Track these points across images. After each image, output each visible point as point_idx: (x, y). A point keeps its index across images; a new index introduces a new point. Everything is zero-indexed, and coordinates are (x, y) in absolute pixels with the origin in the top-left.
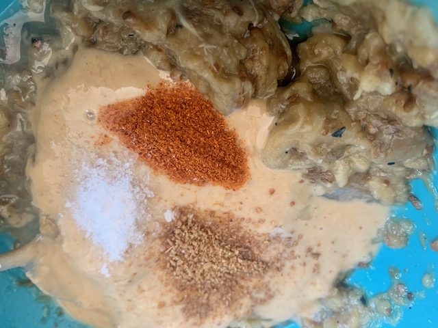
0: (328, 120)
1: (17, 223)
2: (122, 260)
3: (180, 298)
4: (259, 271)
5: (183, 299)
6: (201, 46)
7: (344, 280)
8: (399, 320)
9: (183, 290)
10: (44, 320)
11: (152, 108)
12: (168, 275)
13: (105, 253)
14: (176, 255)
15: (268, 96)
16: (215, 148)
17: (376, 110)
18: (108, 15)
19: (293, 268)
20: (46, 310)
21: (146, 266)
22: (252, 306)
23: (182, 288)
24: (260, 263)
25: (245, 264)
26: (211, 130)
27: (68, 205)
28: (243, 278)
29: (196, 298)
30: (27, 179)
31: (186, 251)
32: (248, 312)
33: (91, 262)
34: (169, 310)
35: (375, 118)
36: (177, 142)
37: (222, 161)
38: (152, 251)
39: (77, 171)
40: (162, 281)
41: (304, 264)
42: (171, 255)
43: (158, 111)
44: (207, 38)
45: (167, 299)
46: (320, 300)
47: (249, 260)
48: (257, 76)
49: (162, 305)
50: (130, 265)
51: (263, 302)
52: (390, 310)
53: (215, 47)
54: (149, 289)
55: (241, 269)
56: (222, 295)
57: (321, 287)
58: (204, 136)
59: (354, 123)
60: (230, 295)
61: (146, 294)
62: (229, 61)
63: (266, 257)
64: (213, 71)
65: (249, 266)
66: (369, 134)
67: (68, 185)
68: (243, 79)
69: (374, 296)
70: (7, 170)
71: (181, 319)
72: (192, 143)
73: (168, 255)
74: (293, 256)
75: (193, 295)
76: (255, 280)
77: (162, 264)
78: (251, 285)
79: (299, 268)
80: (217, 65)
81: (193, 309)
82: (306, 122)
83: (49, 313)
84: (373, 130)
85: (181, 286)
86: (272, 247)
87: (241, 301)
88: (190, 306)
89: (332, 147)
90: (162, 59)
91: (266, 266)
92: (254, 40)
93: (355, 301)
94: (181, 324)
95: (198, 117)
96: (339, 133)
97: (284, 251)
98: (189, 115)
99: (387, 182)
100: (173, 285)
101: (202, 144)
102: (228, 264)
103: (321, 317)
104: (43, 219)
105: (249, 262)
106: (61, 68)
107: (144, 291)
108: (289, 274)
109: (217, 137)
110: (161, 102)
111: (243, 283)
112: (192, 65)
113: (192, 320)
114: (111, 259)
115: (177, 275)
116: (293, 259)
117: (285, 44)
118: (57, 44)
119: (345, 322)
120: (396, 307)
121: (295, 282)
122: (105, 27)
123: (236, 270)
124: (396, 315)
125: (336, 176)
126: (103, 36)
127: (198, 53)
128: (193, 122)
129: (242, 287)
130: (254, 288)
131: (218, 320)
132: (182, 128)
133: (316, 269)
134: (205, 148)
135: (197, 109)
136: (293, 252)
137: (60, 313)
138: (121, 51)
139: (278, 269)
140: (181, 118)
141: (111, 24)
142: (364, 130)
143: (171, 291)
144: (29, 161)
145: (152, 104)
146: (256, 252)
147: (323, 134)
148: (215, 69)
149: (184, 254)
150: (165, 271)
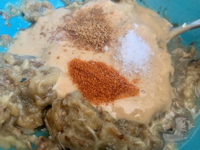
0: (28, 86)
1: (179, 50)
2: (128, 30)
3: (103, 16)
4: (68, 26)
5: (102, 16)
6: (85, 119)
7: (32, 25)
8: (6, 4)
9: (102, 19)
10: (166, 9)
11: (112, 94)
12: (108, 25)
13: (136, 33)
14: (104, 33)
15: (56, 100)
16: (83, 76)
17: (5, 90)
18: (133, 139)
19: (53, 28)
20: (166, 14)
21: (118, 28)
22: (72, 13)
23: (103, 20)
24: (67, 29)
25: (73, 29)
26: (84, 84)
27: (153, 53)
28: (75, 24)
29: (97, 16)
30: (173, 66)
31: (99, 34)
32: (74, 11)
33: (143, 30)
34: (109, 11)
35: (6, 87)
36: (100, 79)
37: (80, 71)
38: (115, 35)
39: (149, 68)
40: (111, 23)
41: (47, 30)
42: (107, 33)
43: (109, 93)
44: (82, 125)
45: (109, 16)
46: (43, 16)
47: (72, 31)
48: (61, 108)
49: (112, 13)
50: (125, 28)
51: (68, 15)
52: (11, 9)
53: (78, 119)
54: (117, 19)
55: (75, 27)
56: (85, 17)
57: (41, 21)
58: (88, 82)
59: (16, 84)
60: (81, 17)
61: (119, 17)
62: (72, 113)
63: (64, 32)
64: (80, 108)
65: (72, 28)
66: (10, 80)
67: (153, 62)
68: (67, 106)
69: (18, 16)
70: (184, 72)
71: (104, 8)
72: (93, 78)
73: (108, 33)
74: (52, 33)
75: (98, 17)
76: (70, 23)
77: (111, 29)
78: (72, 22)
79: (50, 28)
80: (78, 111)
81: (98, 12)
82: (37, 84)
83: (164, 13)
84: (8, 81)
85: (103, 21)
86: (61, 36)
87: (77, 15)
88: (99, 13)
89: (27, 74)
90: (105, 116)
91: (64, 29)
92: (61, 125)
93: (27, 14)
94: (104, 6)
95: (90, 90)
96: (23, 80)
97: (56, 35)
98: (94, 91)
99: (6, 62)
100: (106, 21)
101: (89, 78)
102: (81, 29)
103: (43, 9)
104: (166, 49)
105: (71, 30)
106: (157, 116)
107: (120, 19)
108: (55, 26)
109: (82, 81)
110: (107, 97)
111: (75, 22)
112: (89, 111)
113: (99, 7)
114: (133, 31)
115: (104, 25)
116: (52, 32)
117: (47, 125)
118: (160, 127)
119: (31, 6)
120: (8, 10)
121: (52, 23)
122: (134, 133)
123: (78, 27)
124: (8, 6)
125: (28, 63)
126: (135, 129)
127: (86, 116)
128: (92, 88)
129: (76, 20)
130: (70, 20)
131: (88, 7)
132: (98, 85)
133: (43, 28)
134: (88, 76)
135: (90, 94)
136: (52, 35)
137: (159, 13)
138: (126, 121)
139: (59, 28)
140: (98, 90)
141: (131, 135)
142: (12, 81)
143: (108, 19)
144: (173, 74)
145: (112, 96)
146: (68, 34)
147: (31, 79)
148: (79, 109)
149: (100, 33)
150: (109, 27)
